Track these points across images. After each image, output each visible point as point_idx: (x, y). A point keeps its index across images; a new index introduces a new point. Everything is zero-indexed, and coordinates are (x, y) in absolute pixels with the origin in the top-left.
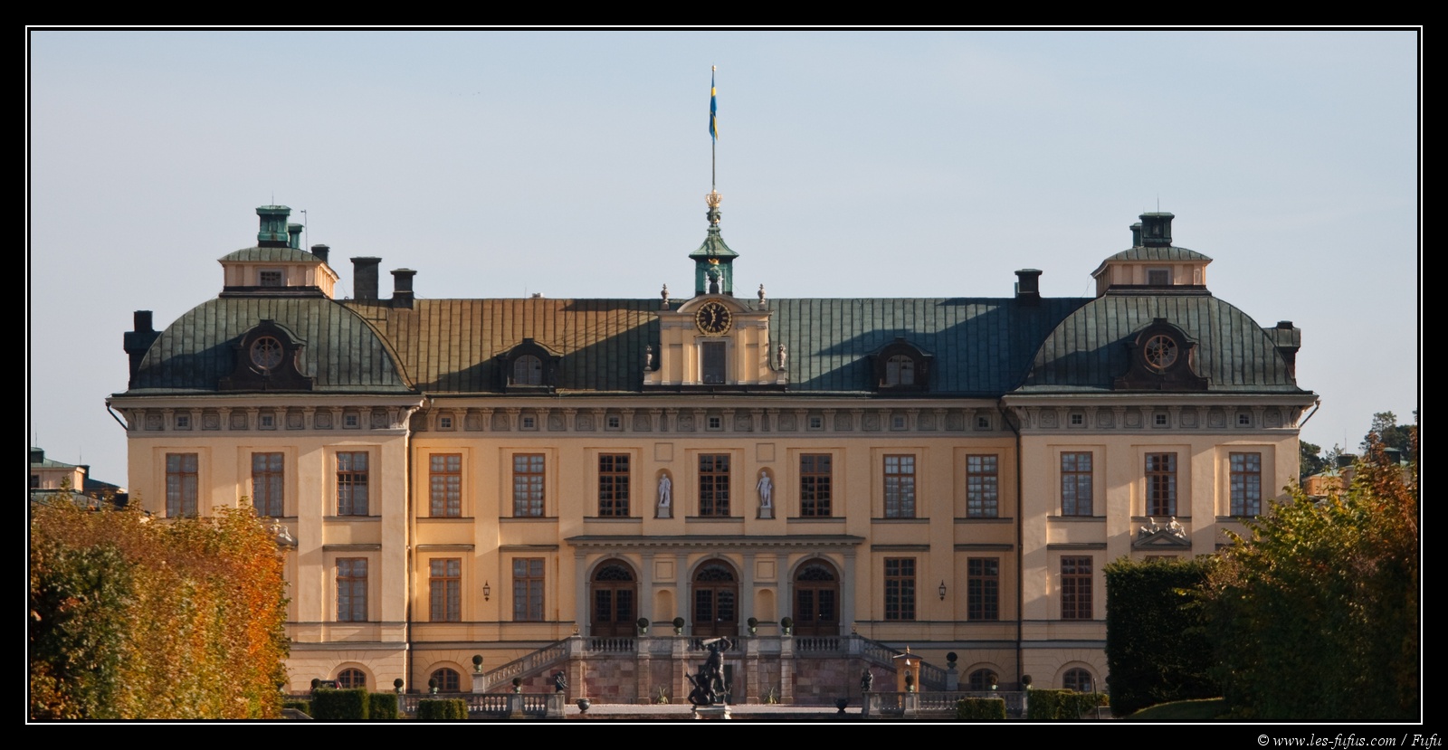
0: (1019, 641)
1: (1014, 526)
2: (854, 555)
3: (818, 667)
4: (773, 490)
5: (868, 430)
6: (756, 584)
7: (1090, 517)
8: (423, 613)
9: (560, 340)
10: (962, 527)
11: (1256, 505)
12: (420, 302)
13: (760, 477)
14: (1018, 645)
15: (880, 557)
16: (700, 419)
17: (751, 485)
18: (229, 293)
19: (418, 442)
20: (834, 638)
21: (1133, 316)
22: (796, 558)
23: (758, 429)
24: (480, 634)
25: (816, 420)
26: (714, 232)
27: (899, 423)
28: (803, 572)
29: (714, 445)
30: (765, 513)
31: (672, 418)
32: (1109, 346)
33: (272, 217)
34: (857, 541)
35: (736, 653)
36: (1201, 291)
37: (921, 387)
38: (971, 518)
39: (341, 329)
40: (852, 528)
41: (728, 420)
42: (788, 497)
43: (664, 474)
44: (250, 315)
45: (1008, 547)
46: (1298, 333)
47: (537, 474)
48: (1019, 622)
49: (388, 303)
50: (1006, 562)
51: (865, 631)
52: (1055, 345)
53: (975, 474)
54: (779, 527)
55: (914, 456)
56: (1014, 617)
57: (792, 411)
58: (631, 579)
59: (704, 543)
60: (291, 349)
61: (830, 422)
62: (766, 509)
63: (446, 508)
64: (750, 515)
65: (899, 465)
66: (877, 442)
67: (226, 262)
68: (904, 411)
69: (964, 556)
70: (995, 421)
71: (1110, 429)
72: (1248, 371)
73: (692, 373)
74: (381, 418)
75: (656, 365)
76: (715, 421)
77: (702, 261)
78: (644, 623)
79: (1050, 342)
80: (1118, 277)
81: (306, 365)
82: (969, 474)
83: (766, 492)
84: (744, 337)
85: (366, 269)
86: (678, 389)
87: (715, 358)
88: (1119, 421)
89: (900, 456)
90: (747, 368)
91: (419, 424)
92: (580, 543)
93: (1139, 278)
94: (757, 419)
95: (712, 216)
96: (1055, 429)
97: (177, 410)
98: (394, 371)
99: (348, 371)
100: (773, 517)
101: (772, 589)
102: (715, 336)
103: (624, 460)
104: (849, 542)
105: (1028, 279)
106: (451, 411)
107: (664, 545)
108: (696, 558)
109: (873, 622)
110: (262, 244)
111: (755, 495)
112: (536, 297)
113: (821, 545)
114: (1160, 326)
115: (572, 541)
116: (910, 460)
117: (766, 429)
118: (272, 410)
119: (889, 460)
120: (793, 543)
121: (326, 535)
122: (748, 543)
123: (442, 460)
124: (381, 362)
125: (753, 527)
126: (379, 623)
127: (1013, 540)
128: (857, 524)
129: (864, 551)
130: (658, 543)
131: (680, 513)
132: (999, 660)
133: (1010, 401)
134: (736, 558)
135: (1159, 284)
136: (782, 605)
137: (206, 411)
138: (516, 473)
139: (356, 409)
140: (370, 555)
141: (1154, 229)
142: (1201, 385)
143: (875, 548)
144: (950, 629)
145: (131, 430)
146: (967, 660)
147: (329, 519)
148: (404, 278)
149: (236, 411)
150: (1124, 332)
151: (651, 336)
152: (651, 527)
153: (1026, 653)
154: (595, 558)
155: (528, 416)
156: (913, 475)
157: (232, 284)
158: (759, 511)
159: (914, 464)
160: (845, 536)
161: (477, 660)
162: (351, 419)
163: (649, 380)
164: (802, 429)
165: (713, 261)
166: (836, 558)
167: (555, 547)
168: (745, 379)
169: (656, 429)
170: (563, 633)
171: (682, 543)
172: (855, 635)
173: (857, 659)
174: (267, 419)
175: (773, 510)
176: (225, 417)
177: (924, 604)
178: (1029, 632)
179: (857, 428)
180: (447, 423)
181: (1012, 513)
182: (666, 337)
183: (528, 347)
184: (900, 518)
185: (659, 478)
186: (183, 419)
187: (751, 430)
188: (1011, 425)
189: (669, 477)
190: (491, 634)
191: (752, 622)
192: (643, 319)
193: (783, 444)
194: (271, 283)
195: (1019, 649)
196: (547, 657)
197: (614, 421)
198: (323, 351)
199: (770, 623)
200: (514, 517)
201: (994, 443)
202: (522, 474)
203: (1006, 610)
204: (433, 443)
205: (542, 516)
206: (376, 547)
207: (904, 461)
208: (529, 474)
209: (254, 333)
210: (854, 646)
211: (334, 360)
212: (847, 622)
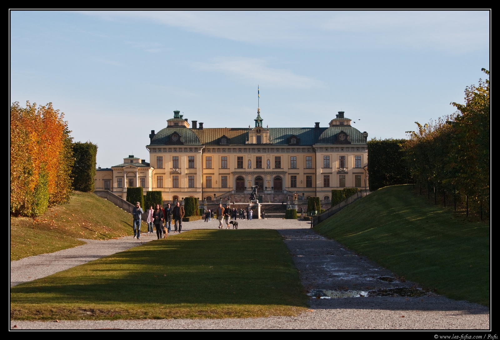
0: (316, 191)
1: (315, 170)
2: (285, 175)
3: (278, 196)
4: (270, 163)
5: (287, 152)
6: (267, 181)
7: (329, 168)
8: (205, 186)
9: (230, 135)
10: (305, 170)
11: (360, 165)
12: (204, 129)
13: (267, 161)
14: (315, 192)
15: (290, 176)
16: (256, 150)
17: (266, 162)
18: (168, 127)
19: (203, 154)
20: (281, 190)
21: (337, 130)
22: (274, 176)
23: (267, 152)
24: (215, 190)
25: (278, 150)
26: (259, 115)
27: (293, 151)
28: (275, 179)
29: (259, 155)
30: (268, 167)
31: (251, 150)
32: (332, 136)
33: (177, 113)
34: (286, 172)
35: (263, 193)
36: (350, 126)
37: (298, 144)
38: (307, 168)
39: (189, 133)
40: (285, 170)
41: (261, 150)
42: (273, 165)
43: (249, 160)
44: (172, 131)
45: (314, 174)
46: (368, 133)
47: (226, 160)
48: (316, 188)
49: (198, 129)
50: (313, 176)
51: (287, 189)
52: (322, 136)
53: (307, 160)
54: (271, 170)
55: (296, 157)
56: (315, 187)
57: (273, 148)
58: (243, 180)
59: (257, 173)
60: (180, 137)
61: (280, 150)
62: (269, 167)
63: (209, 167)
64: (266, 168)
65: (293, 158)
66: (289, 154)
67: (168, 121)
68: (294, 148)
69: (305, 175)
70: (311, 150)
71: (333, 151)
72: (358, 140)
73: (255, 142)
74: (197, 150)
75: (248, 140)
76: (259, 150)
77: (256, 121)
78: (246, 188)
79: (321, 135)
80: (334, 123)
81: (182, 140)
82: (306, 160)
83: (268, 163)
84: (264, 135)
85: (194, 123)
86: (252, 144)
87: (259, 139)
88: (334, 150)
89: (293, 157)
90: (265, 140)
91: (204, 151)
92: (234, 173)
93: (338, 123)
94: (267, 150)
95: (258, 113)
96: (322, 151)
97: (159, 148)
98: (199, 141)
99: (190, 141)
100: (270, 168)
101: (270, 182)
102: (259, 135)
103: (242, 158)
104: (284, 173)
105: (317, 124)
106: (210, 149)
107: (250, 173)
108: (255, 176)
109: (288, 188)
110: (175, 118)
111: (266, 164)
112: (226, 128)
113: (279, 173)
114: (342, 132)
115: (232, 173)
116: (295, 158)
117: (268, 152)
118: (176, 148)
119: (291, 158)
120: (274, 173)
121: (186, 172)
122: (265, 173)
123: (208, 158)
124: (197, 139)
125: (266, 170)
126: (196, 188)
127: (315, 172)
128: (286, 169)
129: (287, 175)
130: (249, 173)
131: (252, 168)
132: (312, 195)
133: (314, 146)
134: (263, 176)
135: (342, 125)
136: (271, 184)
137: (164, 148)
138: (222, 160)
139: (192, 148)
140: (195, 175)
141: (341, 114)
142: (350, 143)
143: (289, 174)
144: (303, 189)
145: (150, 152)
146: (306, 195)
147: (187, 168)
148: (201, 124)
149: (170, 148)
150: (335, 133)
151: (247, 135)
152: (247, 170)
153: (317, 193)
154: (237, 176)
155: (224, 150)
156: (296, 160)
157: (169, 125)
158: (267, 167)
159: (296, 158)
160: (283, 172)
161: (215, 195)
162: (191, 150)
163: (247, 143)
164: (275, 152)
165: (258, 121)
166: (282, 176)
167: (229, 174)
168: (264, 143)
169: (248, 152)
170: (231, 190)
171: (253, 173)
172: (285, 190)
173: (286, 194)
174: (175, 150)
175: (270, 167)
176: (167, 150)
177: (298, 184)
178: (317, 189)
179: (286, 152)
180: (209, 151)
181: (315, 167)
182: (250, 135)
183: (224, 137)
184: (294, 168)
185: (249, 161)
186: (160, 150)
187: (266, 152)
188: (314, 151)
189: (250, 161)
190: (217, 190)
191: (266, 188)
192: (246, 132)
193: (272, 154)
194: (176, 125)
195: (316, 193)
196: (228, 194)
197: (240, 150)
198: (186, 137)
199: (269, 188)
200: (222, 168)
201: (312, 154)
202: (223, 160)
203: (313, 185)
204: (207, 155)
205: (227, 168)
206: (196, 174)
207: (294, 158)
208: (224, 160)
209: (173, 134)
210: (285, 192)
211: (188, 139)
212: (284, 188)
